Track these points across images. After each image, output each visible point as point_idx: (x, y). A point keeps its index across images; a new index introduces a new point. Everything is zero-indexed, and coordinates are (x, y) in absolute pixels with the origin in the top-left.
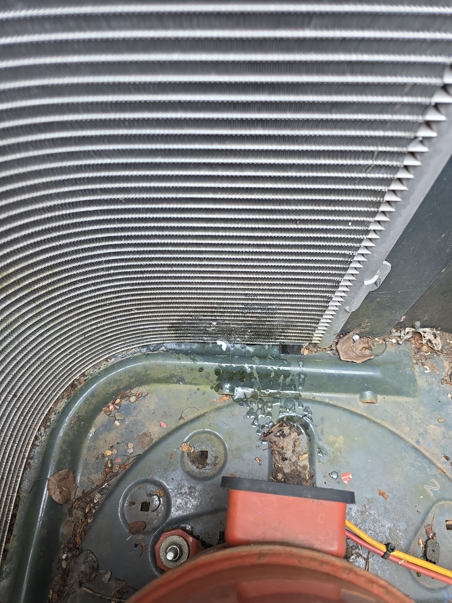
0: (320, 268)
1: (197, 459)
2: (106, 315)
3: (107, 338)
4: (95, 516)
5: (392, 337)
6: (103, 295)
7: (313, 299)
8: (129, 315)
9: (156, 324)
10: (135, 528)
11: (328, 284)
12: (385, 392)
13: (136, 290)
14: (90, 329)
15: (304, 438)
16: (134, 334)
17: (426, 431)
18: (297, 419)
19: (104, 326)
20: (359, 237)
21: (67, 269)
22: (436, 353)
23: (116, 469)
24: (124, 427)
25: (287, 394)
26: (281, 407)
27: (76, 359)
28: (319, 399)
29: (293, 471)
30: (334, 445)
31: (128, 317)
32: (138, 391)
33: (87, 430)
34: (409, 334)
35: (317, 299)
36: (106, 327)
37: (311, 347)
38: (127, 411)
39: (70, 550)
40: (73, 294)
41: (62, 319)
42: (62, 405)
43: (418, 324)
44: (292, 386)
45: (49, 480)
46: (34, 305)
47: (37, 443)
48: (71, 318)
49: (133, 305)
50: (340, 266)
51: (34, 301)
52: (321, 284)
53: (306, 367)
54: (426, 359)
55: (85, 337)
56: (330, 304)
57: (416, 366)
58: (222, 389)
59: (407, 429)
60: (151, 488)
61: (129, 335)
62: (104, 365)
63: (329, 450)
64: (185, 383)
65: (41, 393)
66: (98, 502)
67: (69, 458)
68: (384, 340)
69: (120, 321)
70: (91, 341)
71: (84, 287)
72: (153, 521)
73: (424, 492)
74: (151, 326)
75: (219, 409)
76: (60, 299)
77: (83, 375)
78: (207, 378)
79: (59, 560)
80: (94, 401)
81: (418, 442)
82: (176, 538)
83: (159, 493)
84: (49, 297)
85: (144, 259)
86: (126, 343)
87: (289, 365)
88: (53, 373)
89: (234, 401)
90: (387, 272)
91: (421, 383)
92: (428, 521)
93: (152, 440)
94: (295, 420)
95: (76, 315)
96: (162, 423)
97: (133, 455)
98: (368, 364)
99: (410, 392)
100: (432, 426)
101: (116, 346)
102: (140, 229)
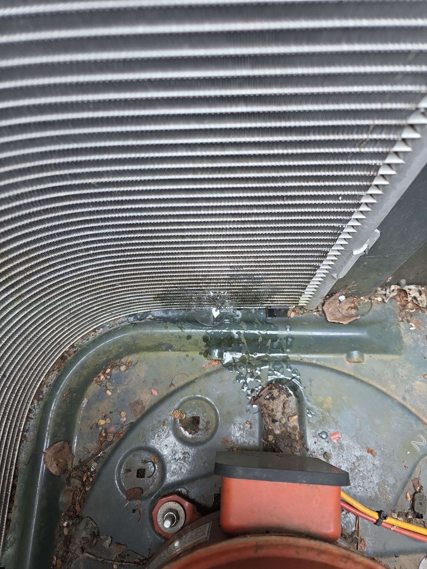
0: (307, 240)
1: (189, 425)
2: (90, 291)
3: (93, 311)
4: (93, 484)
5: (377, 296)
6: (84, 274)
7: (300, 268)
8: (113, 289)
9: (142, 296)
10: (131, 495)
11: (315, 254)
12: (372, 351)
13: (118, 267)
14: (75, 305)
15: (293, 399)
16: (119, 306)
17: (412, 388)
18: (286, 381)
19: (88, 301)
20: (349, 210)
21: (44, 253)
22: (421, 309)
23: (111, 437)
24: (116, 396)
25: (275, 357)
26: (270, 370)
27: (64, 333)
28: (307, 360)
29: (284, 432)
30: (323, 406)
31: (113, 292)
32: (127, 360)
33: (79, 401)
34: (395, 292)
35: (304, 268)
36: (91, 302)
37: (298, 310)
38: (119, 380)
39: (71, 518)
40: (53, 276)
41: (45, 300)
42: (53, 377)
43: (403, 281)
44: (280, 349)
45: (45, 454)
46: (13, 290)
47: (31, 415)
48: (54, 297)
49: (116, 281)
50: (328, 238)
51: (12, 286)
52: (308, 254)
53: (294, 330)
54: (411, 316)
55: (70, 313)
56: (317, 272)
57: (401, 324)
58: (210, 355)
59: (393, 387)
60: (146, 455)
61: (115, 307)
62: (93, 335)
63: (318, 411)
64: (174, 350)
65: (31, 369)
66: (95, 470)
67: (64, 430)
68: (370, 299)
69: (104, 295)
70: (77, 315)
71: (64, 268)
72: (149, 487)
73: (411, 448)
74: (137, 298)
75: (208, 375)
76: (40, 282)
77: (73, 346)
78: (196, 345)
79: (60, 527)
80: (85, 372)
81: (404, 399)
82: (172, 505)
83: (154, 459)
84: (28, 281)
85: (124, 239)
86: (112, 314)
87: (276, 329)
88: (41, 349)
89: (223, 365)
90: (376, 239)
91: (407, 340)
92: (416, 475)
93: (144, 407)
94: (284, 383)
95: (58, 294)
96: (153, 391)
97: (126, 423)
98: (354, 325)
99: (396, 350)
100: (418, 383)
101: (103, 318)
102: (117, 211)
